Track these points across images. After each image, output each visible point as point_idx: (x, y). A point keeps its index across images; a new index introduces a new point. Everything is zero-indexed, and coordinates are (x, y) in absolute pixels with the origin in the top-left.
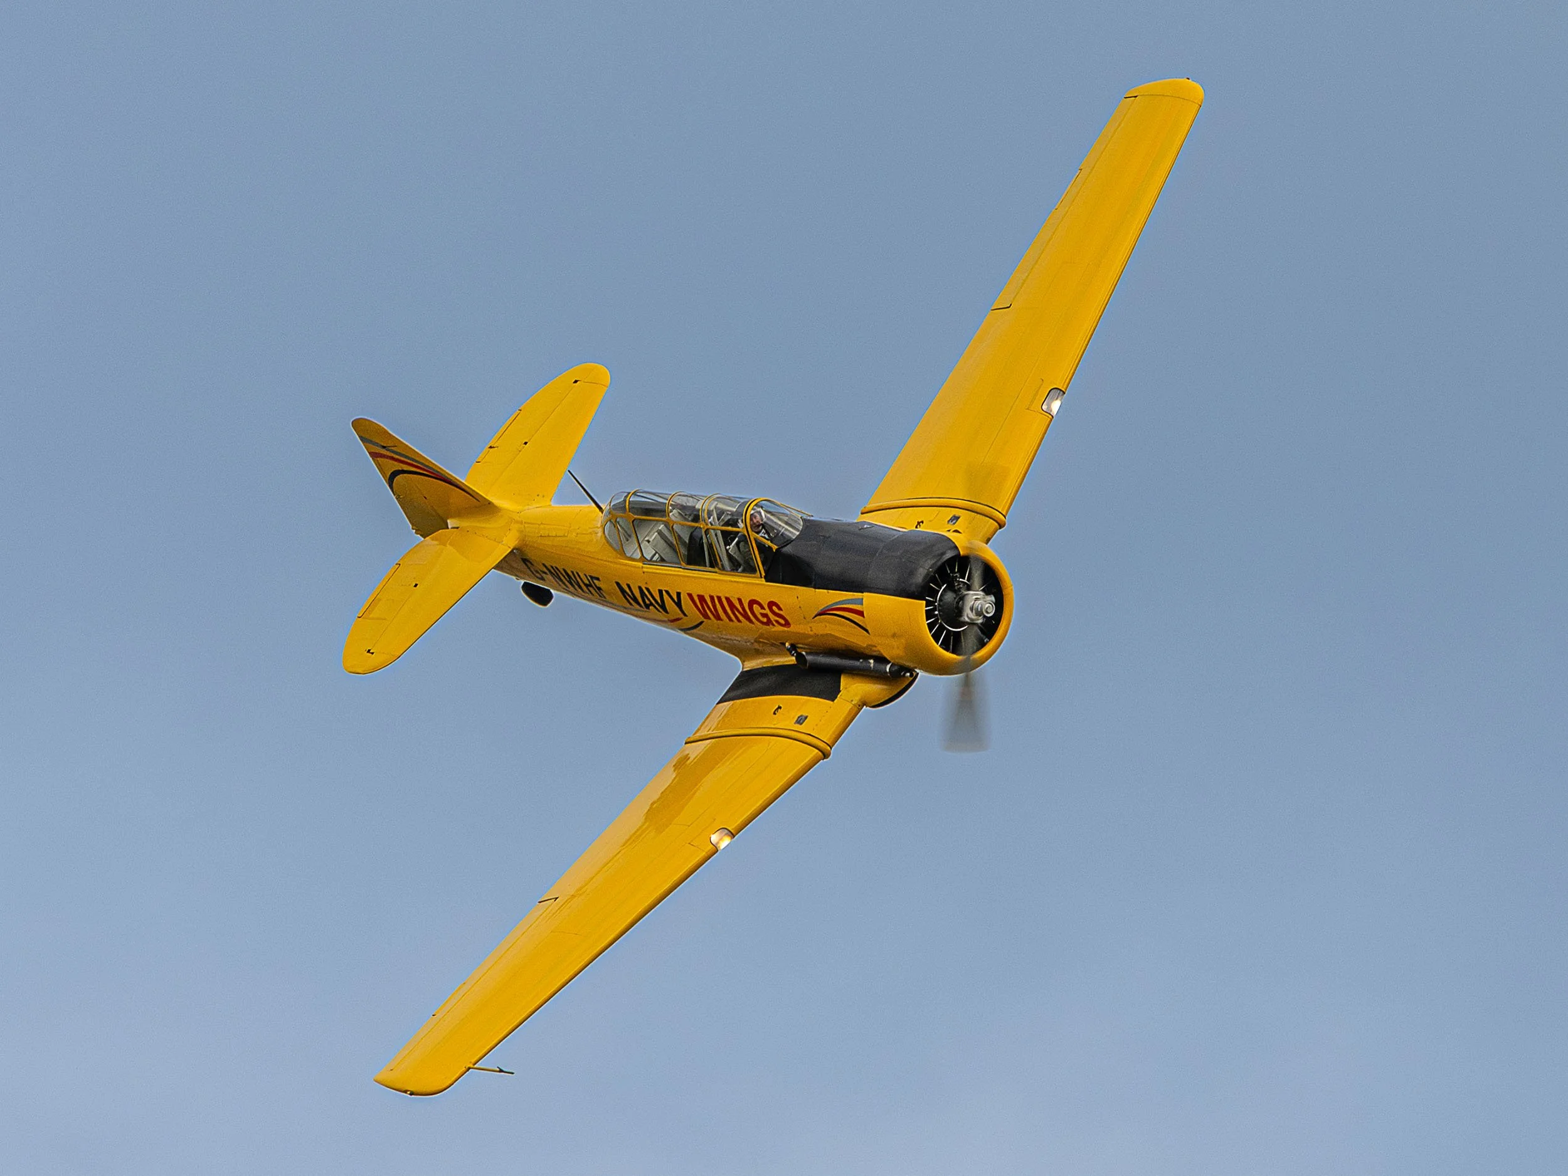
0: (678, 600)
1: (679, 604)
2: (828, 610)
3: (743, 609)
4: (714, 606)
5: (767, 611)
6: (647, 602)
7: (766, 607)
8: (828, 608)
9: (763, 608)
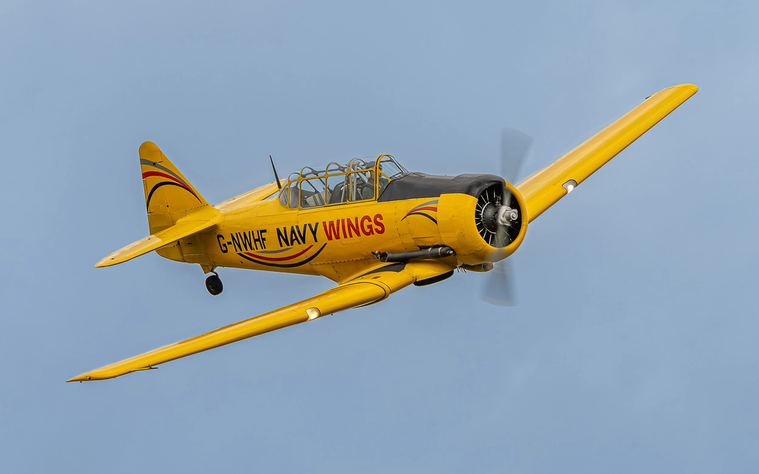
0: (315, 230)
1: (314, 233)
2: (413, 212)
3: (357, 225)
4: (338, 228)
5: (372, 223)
6: (294, 238)
7: (372, 219)
8: (414, 210)
9: (370, 221)
